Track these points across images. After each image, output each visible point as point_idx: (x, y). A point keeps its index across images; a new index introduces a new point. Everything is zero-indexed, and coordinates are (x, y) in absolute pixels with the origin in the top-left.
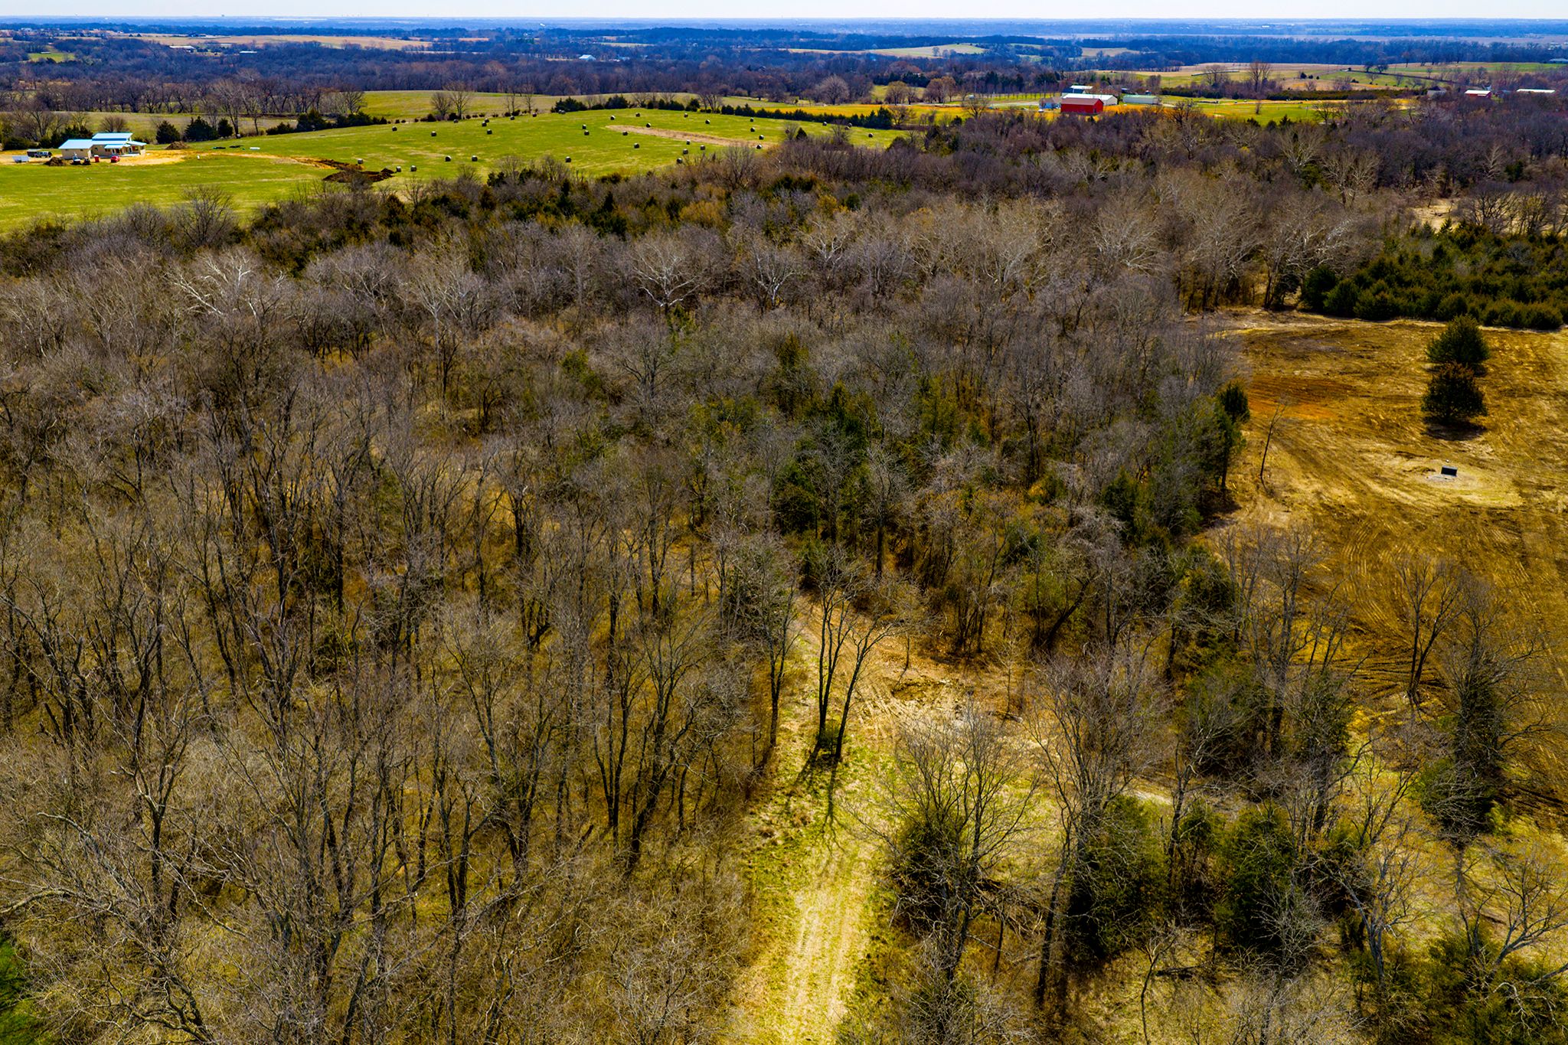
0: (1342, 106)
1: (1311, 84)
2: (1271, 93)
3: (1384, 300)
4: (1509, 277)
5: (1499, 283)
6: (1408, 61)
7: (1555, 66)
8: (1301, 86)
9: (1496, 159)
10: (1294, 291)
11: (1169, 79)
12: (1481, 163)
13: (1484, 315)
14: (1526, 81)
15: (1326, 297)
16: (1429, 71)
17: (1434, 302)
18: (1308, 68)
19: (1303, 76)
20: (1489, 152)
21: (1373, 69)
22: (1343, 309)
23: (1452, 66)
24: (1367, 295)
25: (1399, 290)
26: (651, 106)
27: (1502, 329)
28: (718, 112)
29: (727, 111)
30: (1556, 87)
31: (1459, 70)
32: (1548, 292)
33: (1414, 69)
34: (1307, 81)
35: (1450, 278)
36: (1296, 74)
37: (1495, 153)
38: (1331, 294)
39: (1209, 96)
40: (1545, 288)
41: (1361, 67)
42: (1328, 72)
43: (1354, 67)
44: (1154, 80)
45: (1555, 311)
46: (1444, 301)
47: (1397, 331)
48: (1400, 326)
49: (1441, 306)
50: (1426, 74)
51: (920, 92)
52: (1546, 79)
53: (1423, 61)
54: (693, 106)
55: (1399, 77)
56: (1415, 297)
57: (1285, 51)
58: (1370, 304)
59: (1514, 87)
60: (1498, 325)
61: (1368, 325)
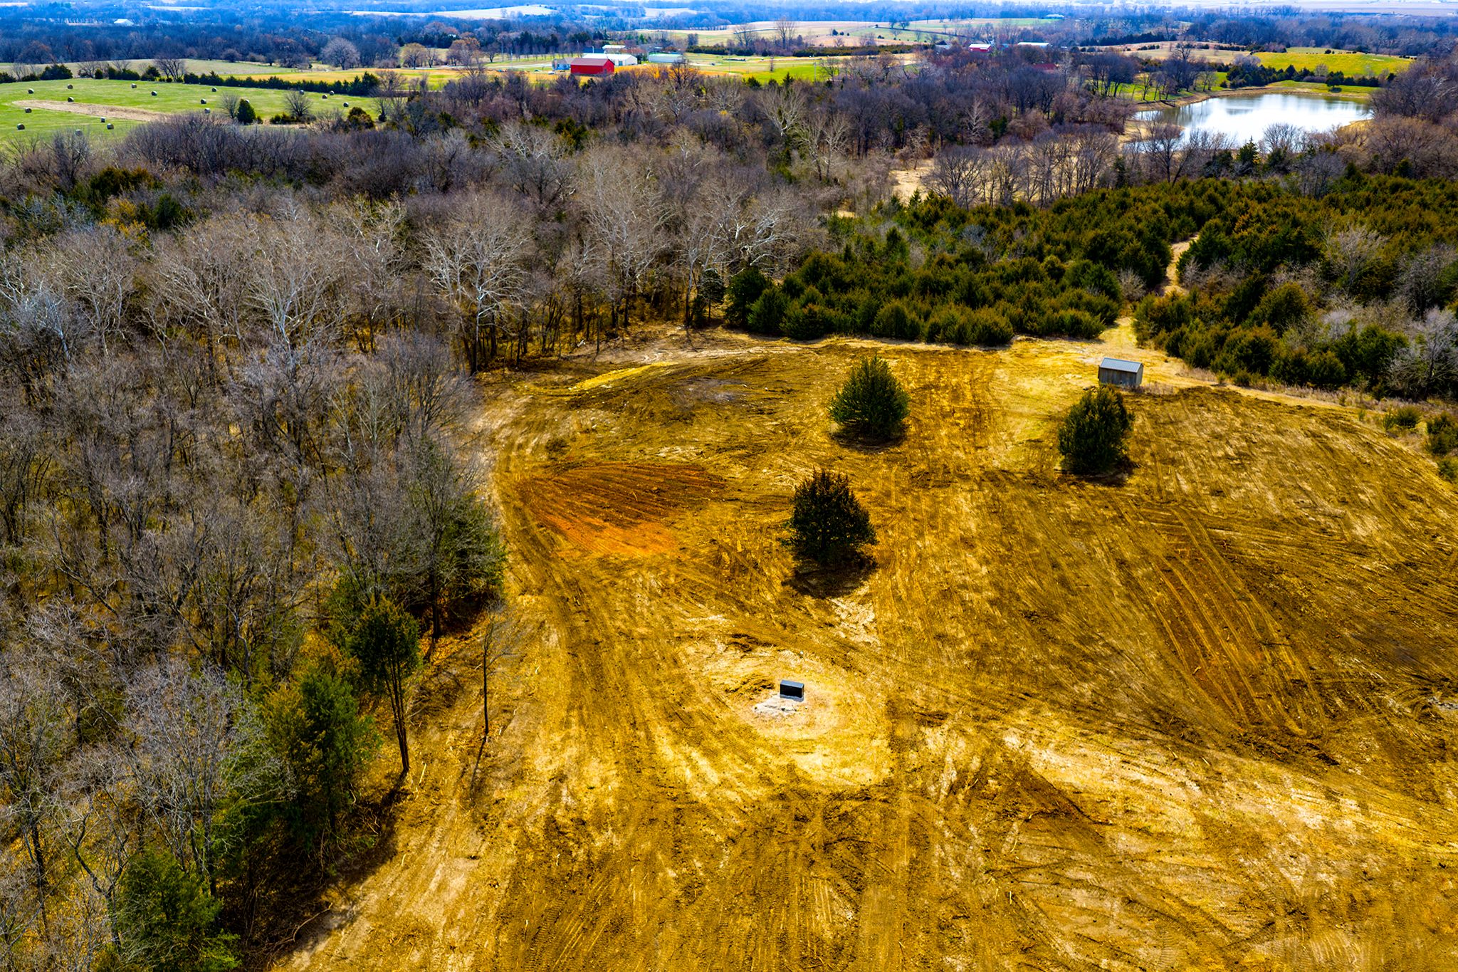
0: (846, 62)
1: (840, 41)
2: (796, 48)
3: (812, 314)
4: (964, 270)
5: (950, 279)
6: (928, 18)
7: (1049, 21)
8: (830, 42)
9: (978, 114)
10: (720, 301)
11: (708, 37)
12: (964, 119)
13: (926, 328)
14: (1025, 35)
15: (750, 311)
16: (945, 27)
17: (870, 314)
18: (839, 25)
19: (835, 33)
20: (971, 109)
21: (897, 25)
22: (767, 328)
23: (965, 22)
24: (795, 308)
25: (834, 297)
26: (99, 76)
27: (946, 348)
28: (179, 81)
29: (191, 79)
30: (1049, 40)
31: (969, 26)
32: (1002, 289)
33: (934, 25)
34: (836, 38)
35: (900, 271)
36: (828, 32)
37: (977, 110)
38: (756, 306)
39: (740, 53)
40: (997, 284)
41: (887, 24)
42: (857, 29)
43: (880, 24)
44: (692, 40)
45: (1003, 322)
46: (881, 312)
47: (824, 359)
48: (829, 348)
49: (877, 319)
50: (942, 30)
51: (443, 54)
52: (1041, 33)
53: (941, 18)
54: (151, 75)
55: (918, 32)
56: (852, 306)
57: (827, 10)
58: (797, 318)
59: (1012, 41)
60: (941, 342)
61: (793, 348)
